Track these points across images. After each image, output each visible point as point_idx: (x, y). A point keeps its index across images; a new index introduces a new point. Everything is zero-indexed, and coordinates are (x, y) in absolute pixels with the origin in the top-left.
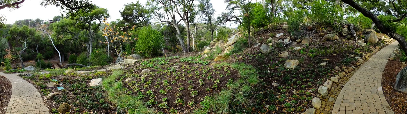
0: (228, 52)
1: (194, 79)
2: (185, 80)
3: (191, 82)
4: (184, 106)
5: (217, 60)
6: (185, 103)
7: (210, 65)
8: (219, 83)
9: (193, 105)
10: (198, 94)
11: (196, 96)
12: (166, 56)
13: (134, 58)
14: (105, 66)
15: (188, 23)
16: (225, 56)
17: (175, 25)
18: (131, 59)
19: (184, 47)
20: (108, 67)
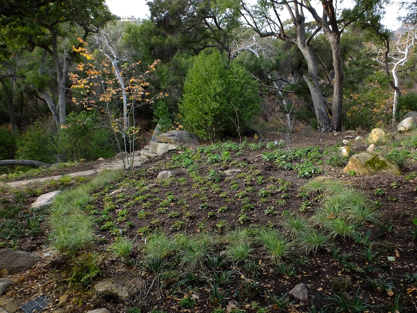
1: (219, 204)
2: (203, 202)
3: (203, 207)
5: (348, 168)
8: (242, 222)
12: (256, 138)
13: (172, 141)
14: (100, 161)
15: (336, 37)
16: (373, 160)
17: (302, 43)
18: (167, 143)
19: (322, 114)
20: (105, 164)
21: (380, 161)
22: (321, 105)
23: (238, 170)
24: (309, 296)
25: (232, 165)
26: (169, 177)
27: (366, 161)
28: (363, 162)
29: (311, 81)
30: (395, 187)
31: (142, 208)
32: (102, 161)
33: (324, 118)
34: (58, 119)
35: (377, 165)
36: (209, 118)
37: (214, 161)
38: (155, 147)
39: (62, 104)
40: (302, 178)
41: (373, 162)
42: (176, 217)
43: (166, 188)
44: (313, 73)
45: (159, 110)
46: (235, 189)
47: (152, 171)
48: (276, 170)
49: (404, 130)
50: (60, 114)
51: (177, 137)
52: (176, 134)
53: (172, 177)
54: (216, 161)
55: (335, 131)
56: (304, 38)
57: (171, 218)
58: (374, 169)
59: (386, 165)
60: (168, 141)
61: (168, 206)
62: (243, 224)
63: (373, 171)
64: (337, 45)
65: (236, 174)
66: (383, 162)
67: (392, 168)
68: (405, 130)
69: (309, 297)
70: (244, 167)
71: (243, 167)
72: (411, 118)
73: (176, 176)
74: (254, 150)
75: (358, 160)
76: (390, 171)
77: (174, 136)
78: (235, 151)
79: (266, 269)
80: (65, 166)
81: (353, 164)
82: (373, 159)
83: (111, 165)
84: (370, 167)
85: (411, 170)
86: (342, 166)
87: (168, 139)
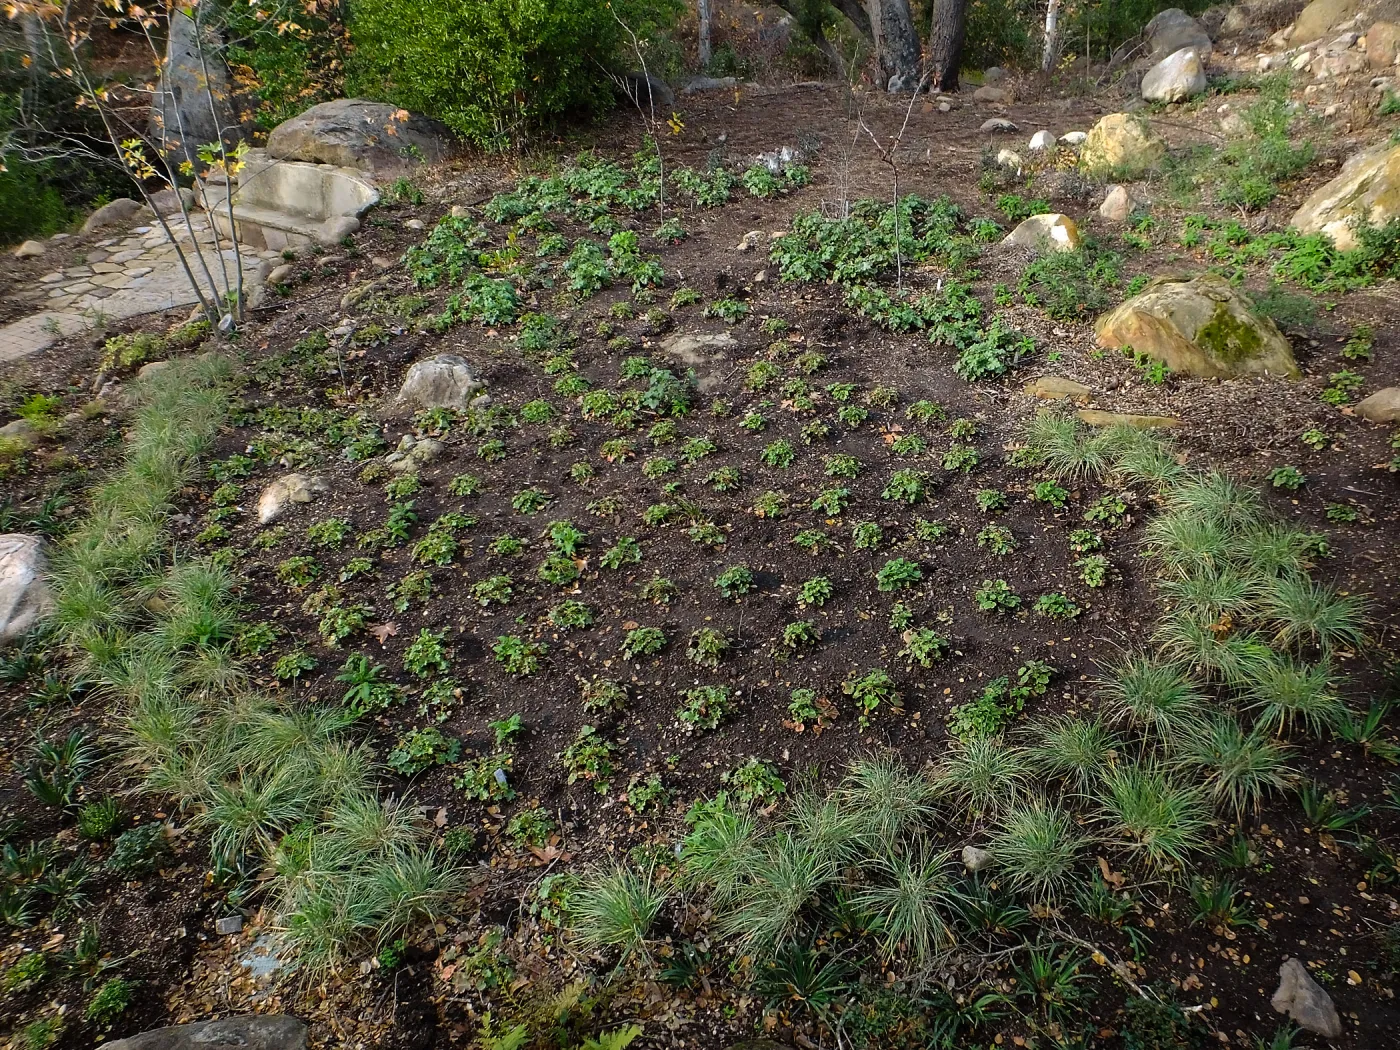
0: (1340, 234)
1: (778, 556)
2: (710, 551)
3: (733, 586)
4: (601, 799)
5: (1118, 335)
6: (616, 773)
7: (1016, 385)
8: (926, 663)
9: (649, 805)
10: (728, 720)
11: (709, 731)
12: (677, 129)
13: (344, 154)
14: (27, 257)
16: (1220, 323)
18: (318, 161)
19: (895, 19)
21: (1239, 327)
23: (723, 339)
24: (1341, 1016)
25: (680, 306)
26: (464, 391)
27: (1201, 327)
28: (1190, 331)
30: (1319, 447)
31: (480, 606)
32: (38, 256)
33: (901, 37)
35: (1232, 342)
36: (509, 64)
37: (598, 285)
38: (266, 178)
40: (976, 380)
41: (1220, 329)
42: (657, 652)
43: (493, 462)
46: (786, 463)
47: (353, 344)
48: (862, 335)
49: (1168, 98)
51: (360, 136)
52: (354, 121)
53: (477, 390)
54: (607, 285)
55: (938, 90)
57: (639, 657)
58: (1225, 356)
59: (1257, 340)
60: (325, 156)
61: (574, 580)
62: (932, 669)
63: (1221, 365)
65: (719, 356)
66: (1249, 329)
67: (1274, 352)
68: (1172, 97)
69: (1343, 1020)
70: (738, 321)
71: (732, 320)
72: (1190, 55)
73: (493, 384)
74: (705, 203)
75: (1173, 325)
76: (1269, 362)
77: (343, 129)
78: (636, 209)
79: (1142, 899)
81: (1146, 328)
82: (1220, 317)
83: (98, 280)
84: (1214, 353)
85: (1315, 349)
86: (1085, 319)
87: (322, 148)
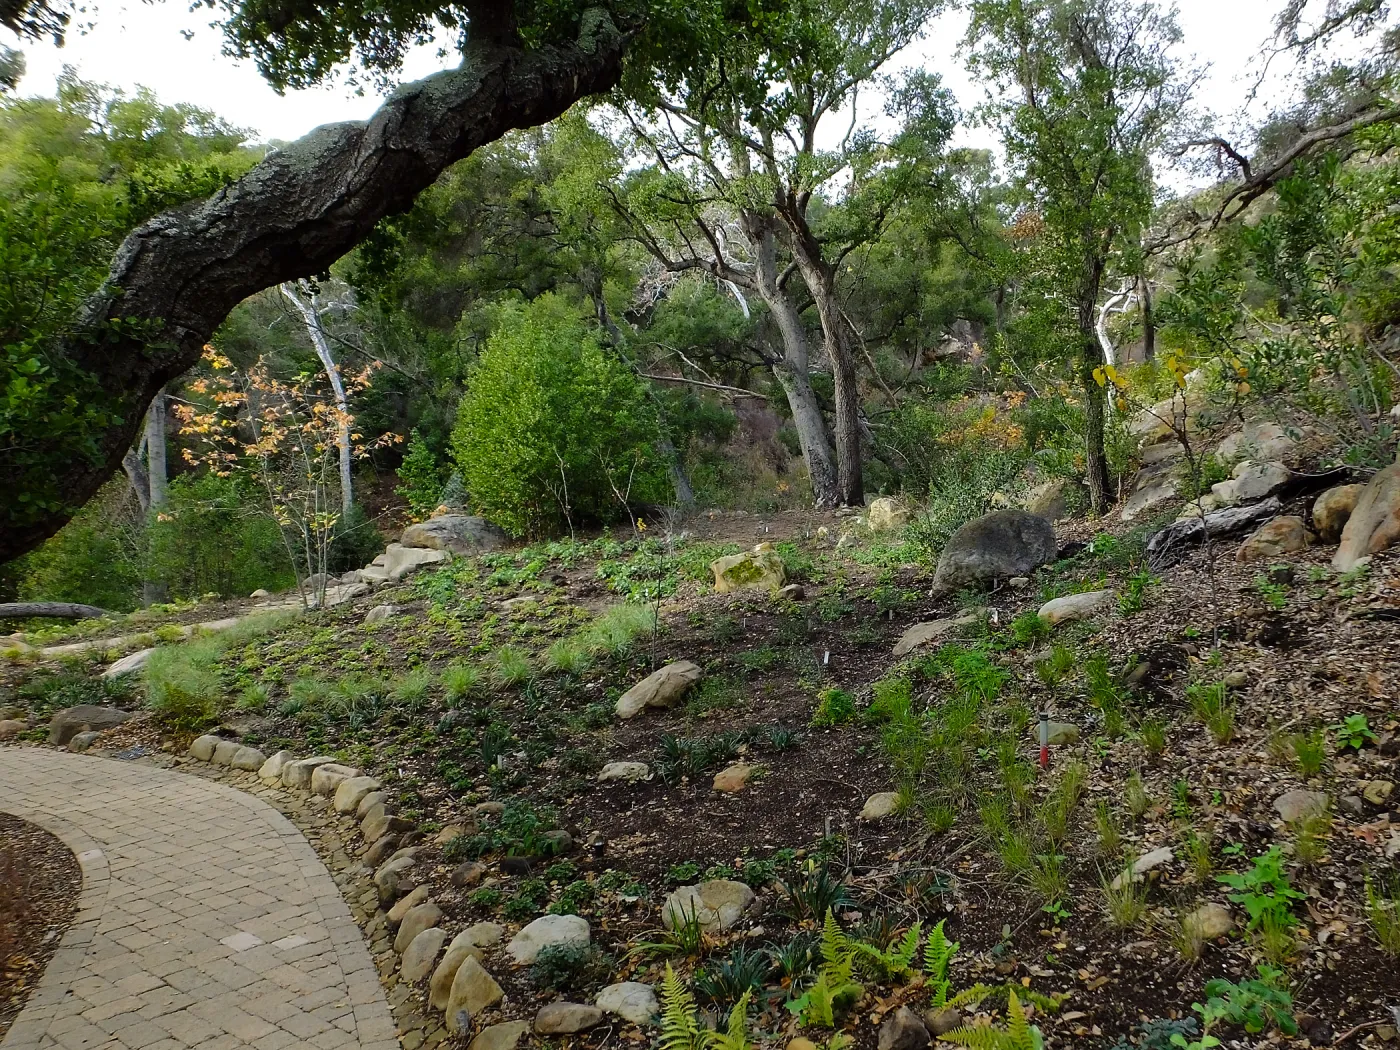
12: (641, 528)
13: (438, 542)
14: (256, 597)
15: (822, 281)
17: (768, 287)
18: (425, 547)
19: (819, 463)
20: (270, 605)
22: (816, 441)
23: (529, 598)
25: (527, 589)
26: (386, 617)
27: (729, 568)
29: (790, 380)
32: (261, 597)
34: (147, 492)
38: (397, 558)
39: (155, 450)
41: (739, 569)
44: (795, 360)
45: (409, 463)
47: (363, 608)
48: (600, 595)
50: (152, 477)
51: (450, 532)
52: (449, 525)
53: (391, 616)
55: (844, 505)
56: (771, 273)
60: (429, 543)
63: (733, 585)
64: (828, 300)
70: (546, 592)
71: (543, 592)
77: (441, 528)
80: (166, 611)
83: (283, 607)
87: (427, 538)
